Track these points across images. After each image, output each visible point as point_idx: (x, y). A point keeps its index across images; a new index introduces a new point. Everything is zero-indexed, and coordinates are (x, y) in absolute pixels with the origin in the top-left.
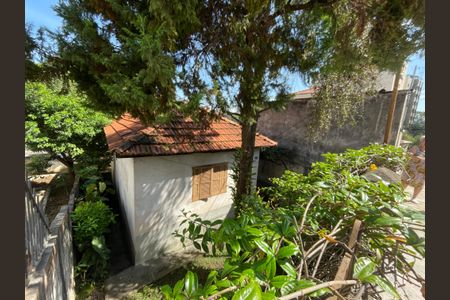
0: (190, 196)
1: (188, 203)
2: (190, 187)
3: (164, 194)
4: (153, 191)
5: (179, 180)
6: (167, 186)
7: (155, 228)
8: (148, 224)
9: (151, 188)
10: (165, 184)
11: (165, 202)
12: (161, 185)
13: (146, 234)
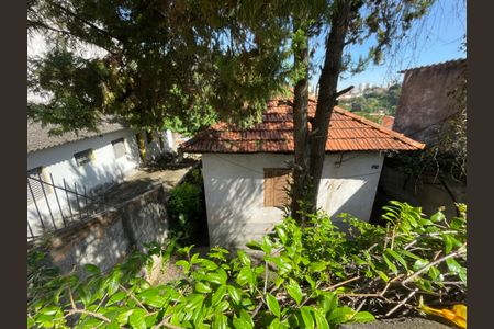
0: (262, 200)
1: (259, 206)
2: (261, 190)
3: (232, 192)
4: (222, 187)
5: (247, 180)
6: (235, 184)
7: (225, 222)
8: (218, 216)
9: (219, 183)
10: (232, 182)
11: (233, 199)
12: (229, 182)
13: (217, 224)
